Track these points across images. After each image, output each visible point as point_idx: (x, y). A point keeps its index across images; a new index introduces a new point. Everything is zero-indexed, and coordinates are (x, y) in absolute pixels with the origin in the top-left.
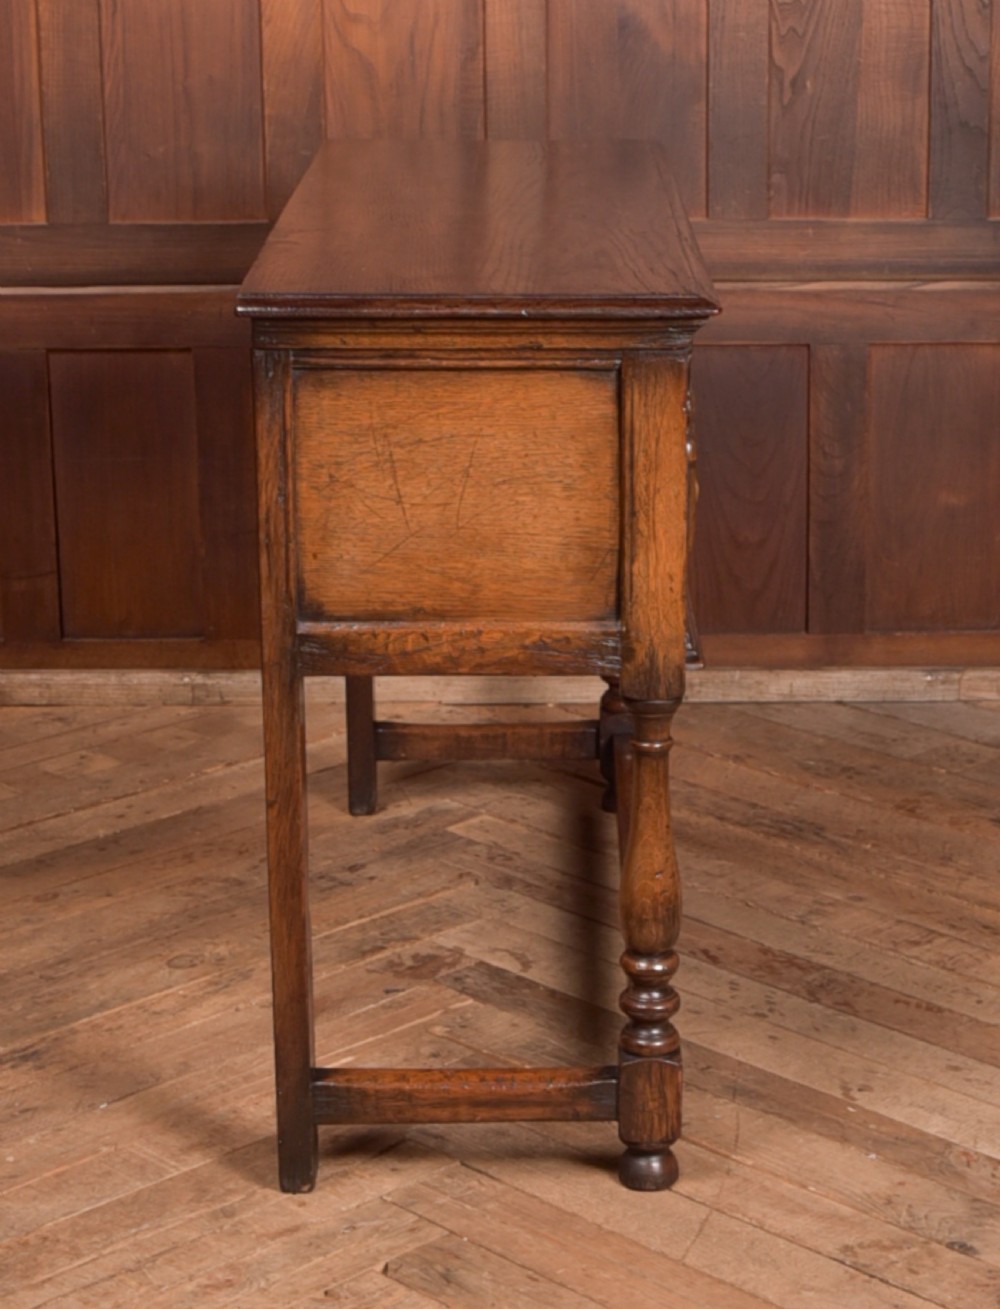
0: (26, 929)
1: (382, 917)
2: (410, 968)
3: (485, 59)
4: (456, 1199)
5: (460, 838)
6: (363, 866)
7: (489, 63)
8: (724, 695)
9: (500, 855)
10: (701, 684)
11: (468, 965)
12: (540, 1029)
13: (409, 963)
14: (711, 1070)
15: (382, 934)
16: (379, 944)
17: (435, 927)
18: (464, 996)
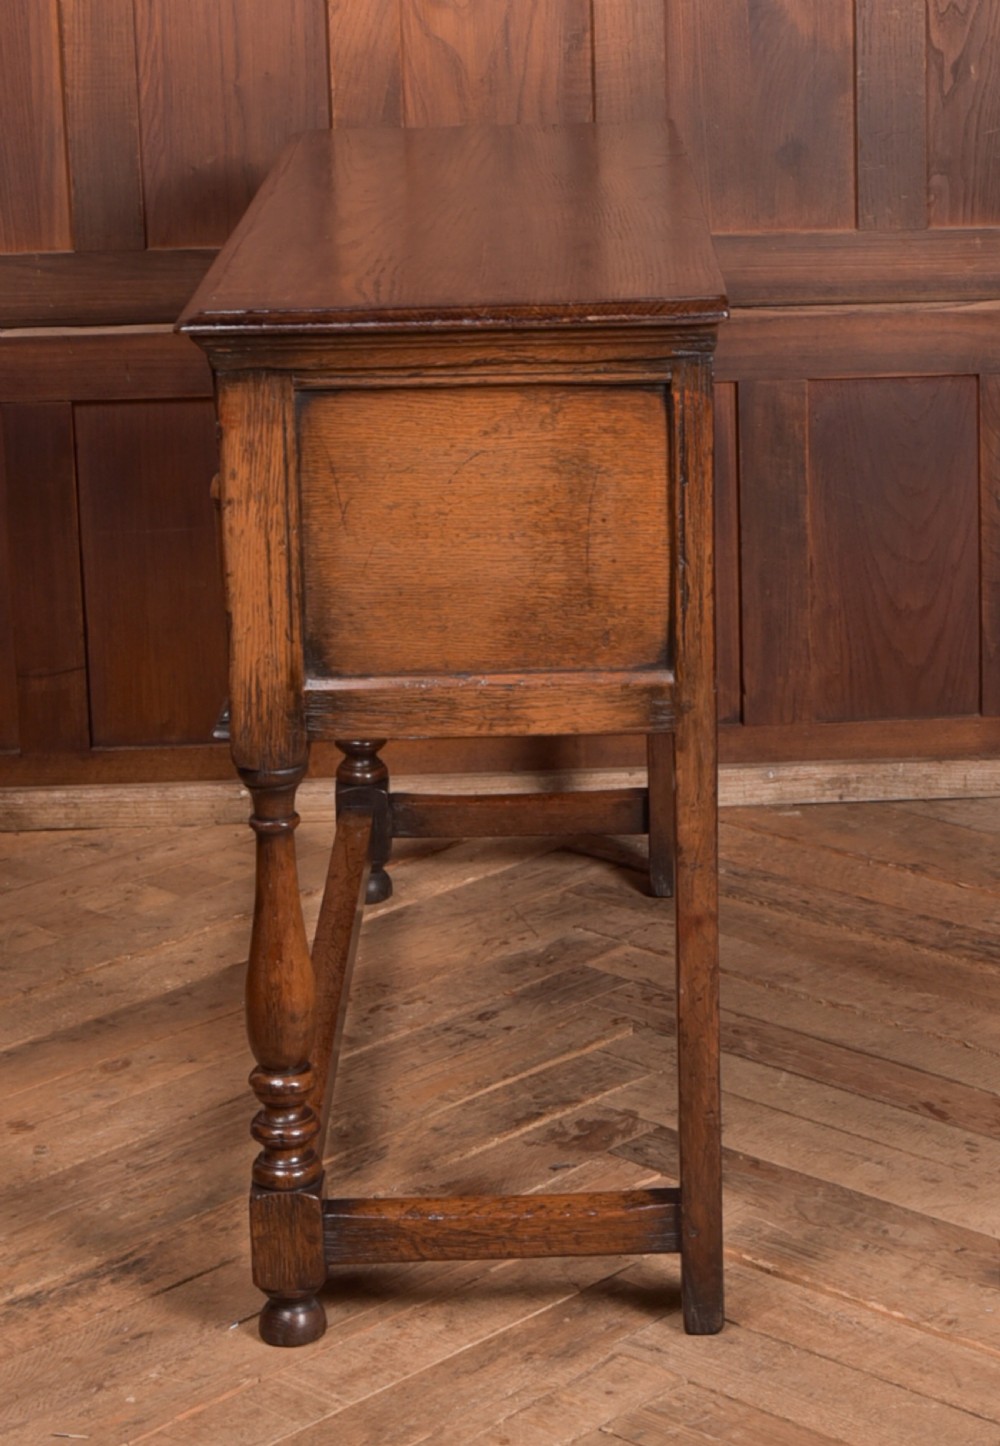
0: (98, 1107)
1: (531, 1076)
2: (576, 1138)
3: (593, 48)
4: (693, 1427)
5: (606, 975)
6: (495, 1013)
7: (598, 52)
8: (885, 792)
9: (657, 995)
10: (859, 780)
11: (645, 1132)
12: (751, 1208)
13: (575, 1132)
14: (967, 1252)
15: (535, 1097)
16: (534, 1109)
17: (597, 1086)
18: (649, 1171)
